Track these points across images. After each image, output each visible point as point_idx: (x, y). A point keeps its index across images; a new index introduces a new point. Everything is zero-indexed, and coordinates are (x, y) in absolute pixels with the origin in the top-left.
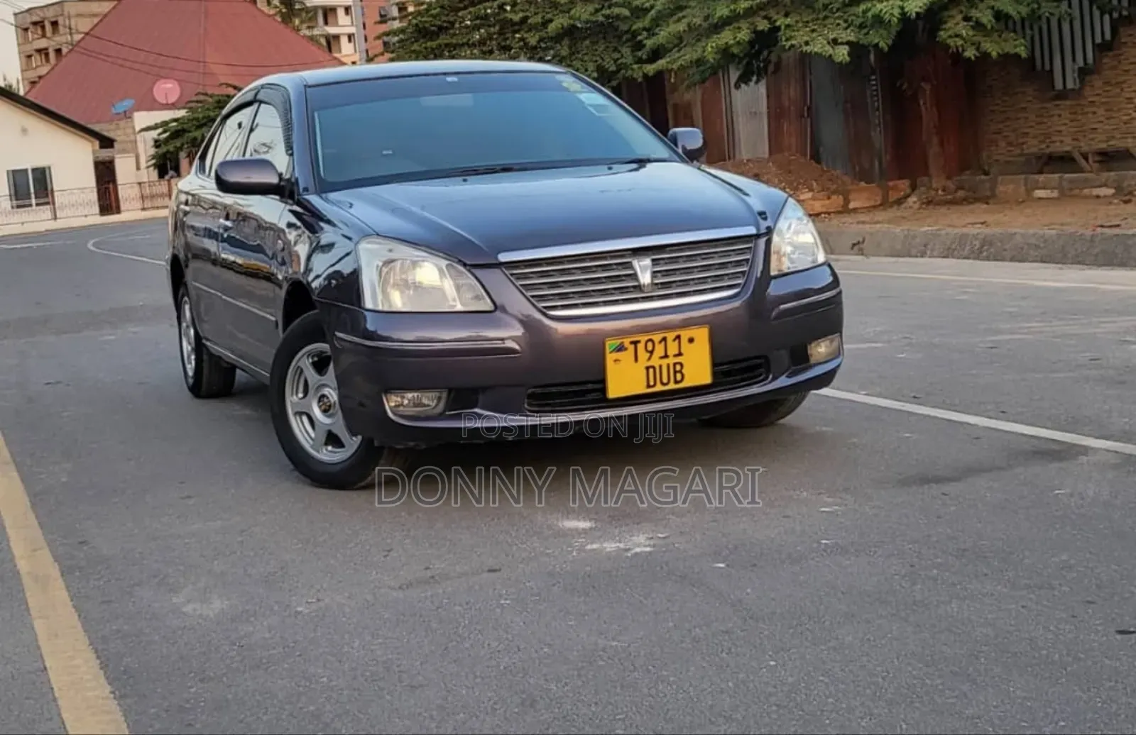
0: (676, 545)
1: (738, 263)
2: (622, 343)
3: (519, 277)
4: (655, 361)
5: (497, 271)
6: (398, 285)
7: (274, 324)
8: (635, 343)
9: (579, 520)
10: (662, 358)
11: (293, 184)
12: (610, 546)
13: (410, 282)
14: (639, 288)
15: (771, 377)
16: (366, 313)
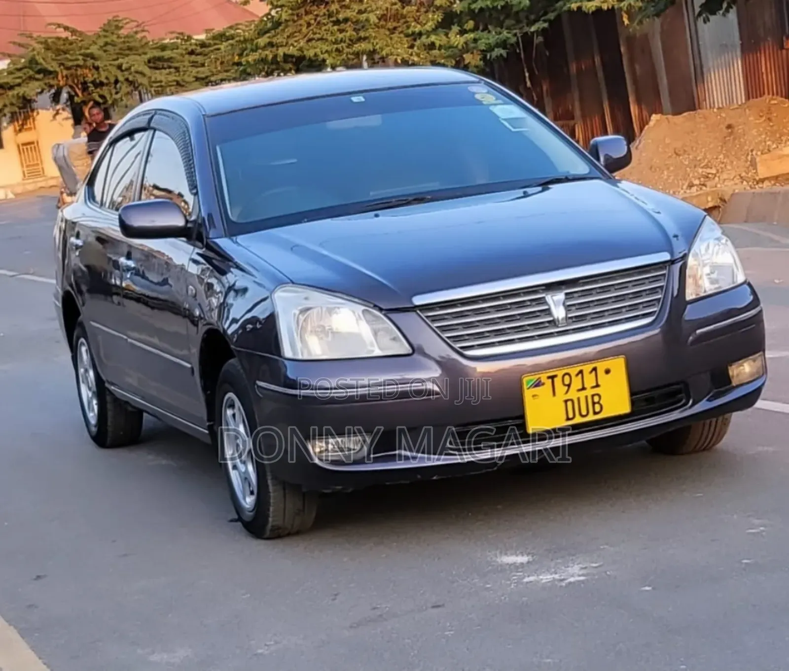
0: (608, 573)
1: (653, 291)
2: (539, 378)
3: (435, 319)
4: (573, 394)
5: (412, 315)
6: (315, 331)
7: (190, 371)
8: (552, 378)
9: (517, 556)
10: (579, 390)
11: (200, 225)
12: (546, 578)
13: (327, 328)
14: (553, 323)
15: (691, 402)
16: (286, 362)
